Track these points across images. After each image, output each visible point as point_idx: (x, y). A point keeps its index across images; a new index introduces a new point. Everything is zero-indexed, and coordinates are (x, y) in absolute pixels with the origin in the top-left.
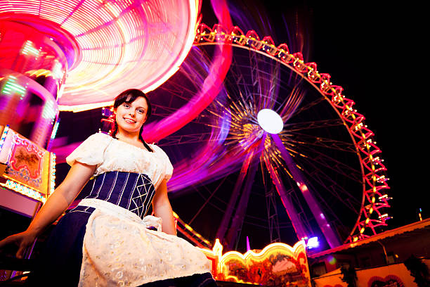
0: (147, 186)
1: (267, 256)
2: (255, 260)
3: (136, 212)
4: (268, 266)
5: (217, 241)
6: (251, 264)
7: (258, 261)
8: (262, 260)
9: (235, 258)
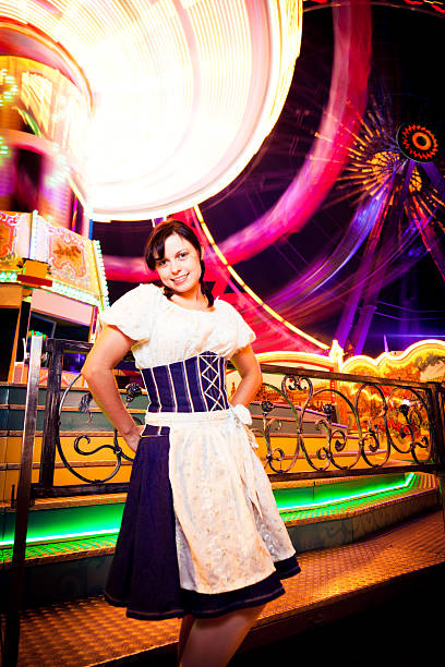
0: (215, 365)
1: (413, 359)
2: (393, 366)
3: (218, 408)
4: (414, 372)
5: (335, 342)
6: (388, 371)
7: (398, 367)
8: (404, 365)
9: (364, 364)
